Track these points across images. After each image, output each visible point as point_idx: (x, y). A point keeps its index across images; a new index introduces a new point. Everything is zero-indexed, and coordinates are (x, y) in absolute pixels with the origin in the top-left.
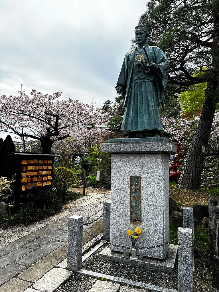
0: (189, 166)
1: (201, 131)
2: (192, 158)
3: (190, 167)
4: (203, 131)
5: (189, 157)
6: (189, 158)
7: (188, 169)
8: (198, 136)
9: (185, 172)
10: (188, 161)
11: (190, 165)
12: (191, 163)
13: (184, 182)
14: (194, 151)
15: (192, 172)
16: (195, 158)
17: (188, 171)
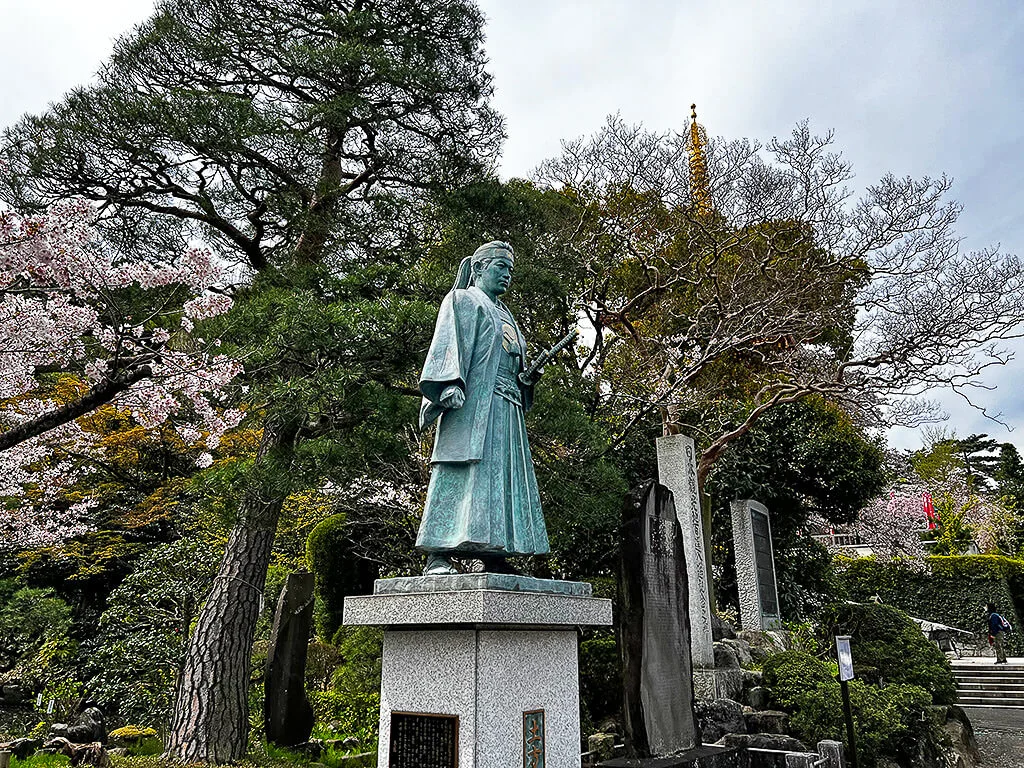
0: (223, 670)
1: (258, 542)
2: (232, 639)
3: (227, 675)
4: (263, 543)
5: (222, 633)
6: (221, 638)
7: (221, 681)
8: (250, 557)
9: (213, 695)
10: (219, 649)
11: (227, 666)
12: (231, 658)
13: (216, 734)
14: (236, 613)
15: (234, 690)
16: (243, 638)
17: (222, 689)
